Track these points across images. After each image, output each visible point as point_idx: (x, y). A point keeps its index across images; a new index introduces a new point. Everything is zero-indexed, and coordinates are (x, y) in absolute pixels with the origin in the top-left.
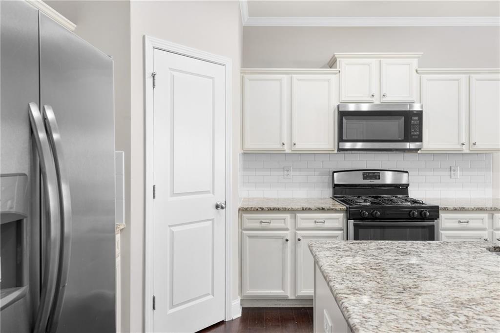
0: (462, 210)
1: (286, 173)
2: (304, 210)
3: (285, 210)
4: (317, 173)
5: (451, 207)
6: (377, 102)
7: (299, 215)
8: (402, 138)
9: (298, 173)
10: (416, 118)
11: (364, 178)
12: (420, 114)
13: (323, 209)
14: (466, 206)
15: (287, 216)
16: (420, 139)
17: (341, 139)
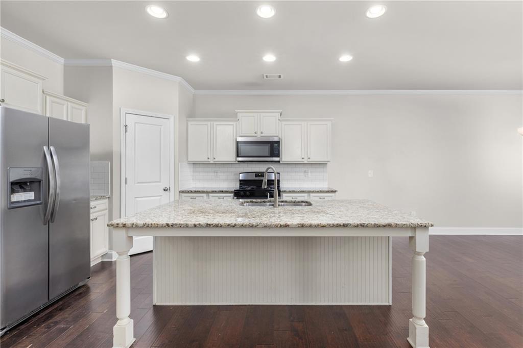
0: (294, 192)
1: (216, 174)
2: (213, 192)
3: (203, 192)
4: (233, 174)
5: (288, 190)
6: (259, 136)
7: (211, 195)
8: (269, 155)
9: (222, 174)
10: (277, 145)
11: (256, 177)
12: (278, 143)
13: (222, 191)
14: (295, 190)
15: (205, 195)
16: (278, 156)
17: (238, 156)
